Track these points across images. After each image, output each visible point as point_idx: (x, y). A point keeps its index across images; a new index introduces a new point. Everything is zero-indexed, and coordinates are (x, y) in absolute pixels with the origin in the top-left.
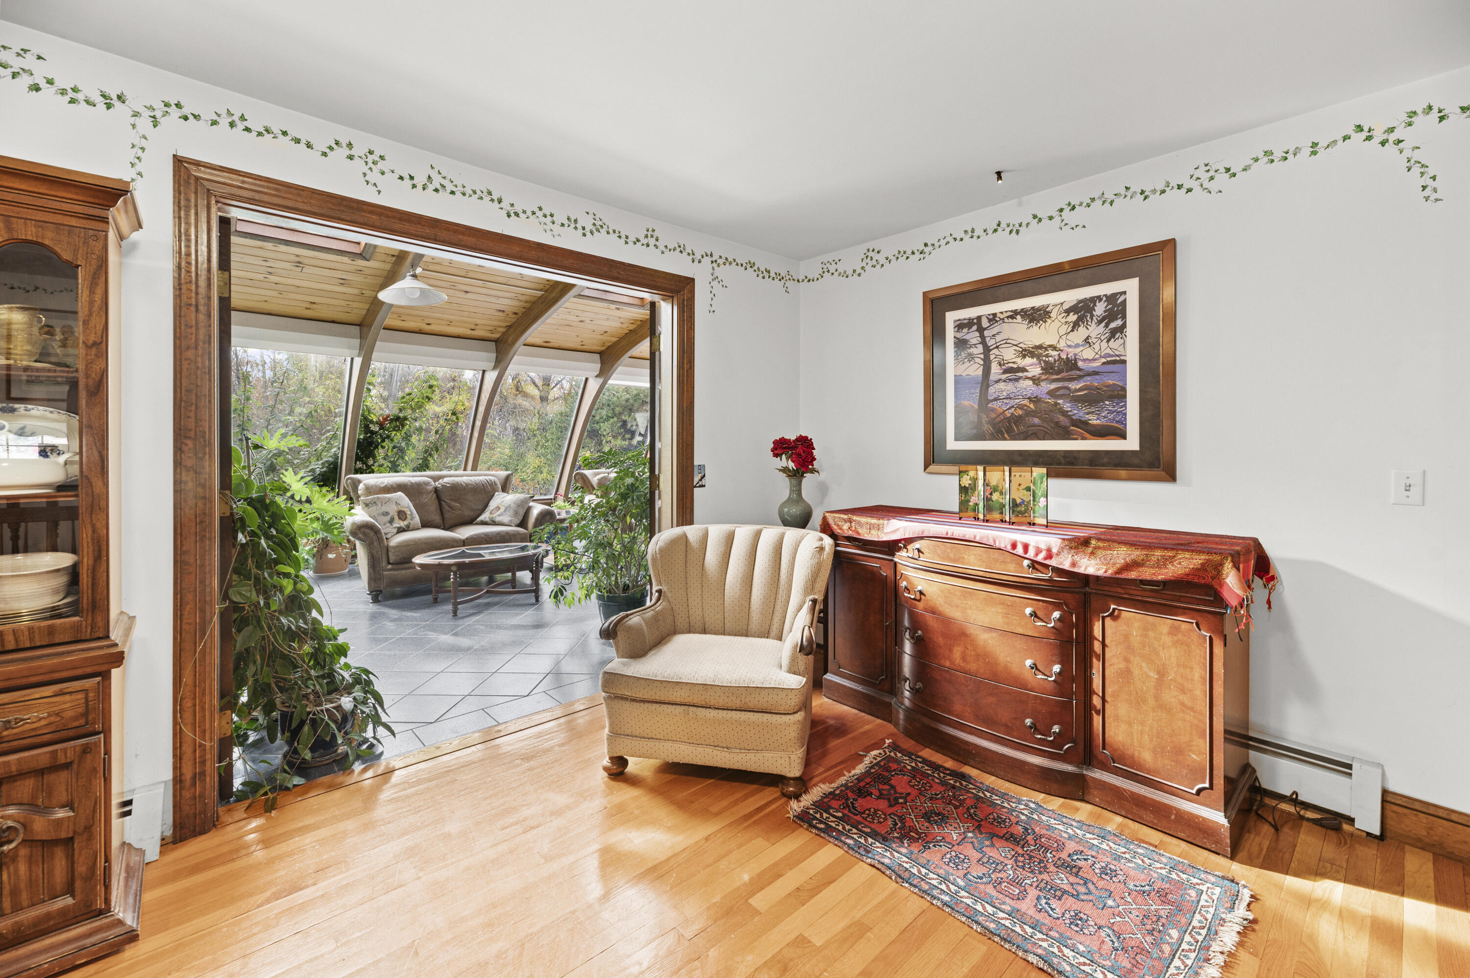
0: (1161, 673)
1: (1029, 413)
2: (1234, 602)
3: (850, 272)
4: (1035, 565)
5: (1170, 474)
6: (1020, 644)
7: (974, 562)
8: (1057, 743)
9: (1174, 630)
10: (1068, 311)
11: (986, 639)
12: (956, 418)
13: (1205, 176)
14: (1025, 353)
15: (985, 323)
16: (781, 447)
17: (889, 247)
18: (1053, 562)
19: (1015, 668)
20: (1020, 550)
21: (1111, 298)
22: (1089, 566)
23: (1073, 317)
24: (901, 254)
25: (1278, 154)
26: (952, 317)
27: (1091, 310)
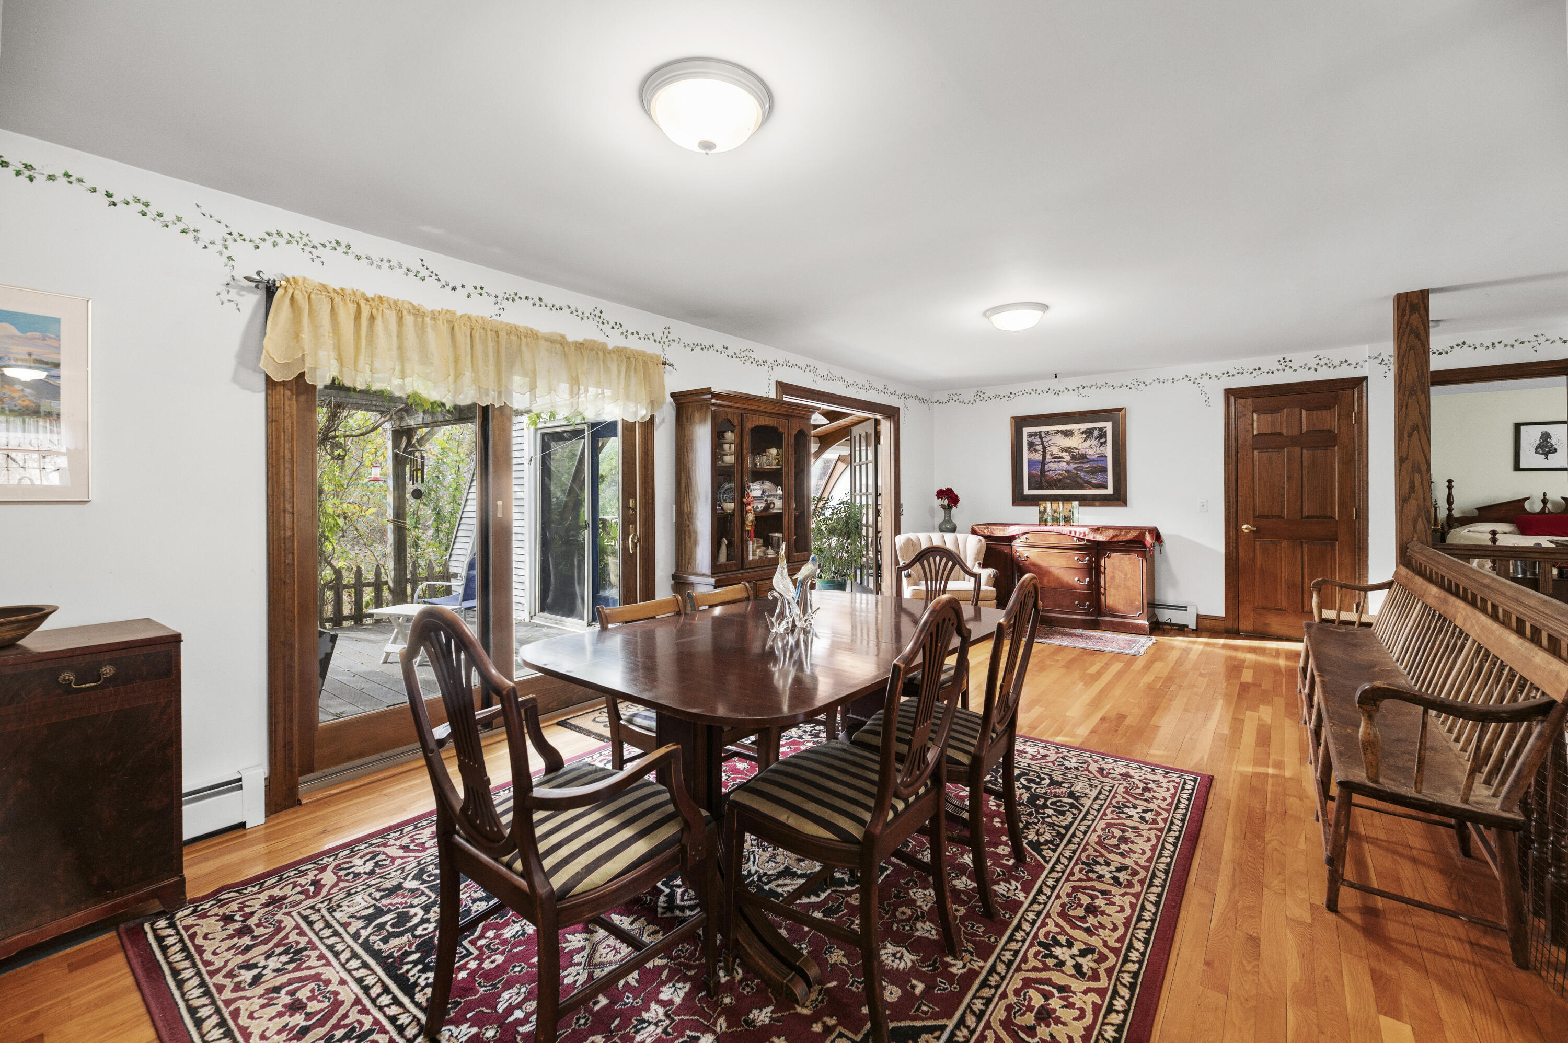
0: (1126, 575)
1: (1065, 477)
2: (1149, 545)
3: (967, 401)
4: (1079, 539)
5: (1125, 503)
6: (1073, 572)
7: (1053, 540)
8: (1088, 610)
9: (1130, 559)
10: (1082, 433)
11: (1057, 572)
12: (1029, 480)
13: (1136, 384)
14: (1063, 450)
15: (1043, 435)
16: (941, 494)
17: (990, 392)
18: (1086, 538)
19: (1070, 582)
20: (1073, 534)
21: (1101, 429)
22: (1100, 538)
23: (1084, 436)
24: (996, 396)
25: (1161, 380)
26: (1026, 431)
27: (1092, 433)
